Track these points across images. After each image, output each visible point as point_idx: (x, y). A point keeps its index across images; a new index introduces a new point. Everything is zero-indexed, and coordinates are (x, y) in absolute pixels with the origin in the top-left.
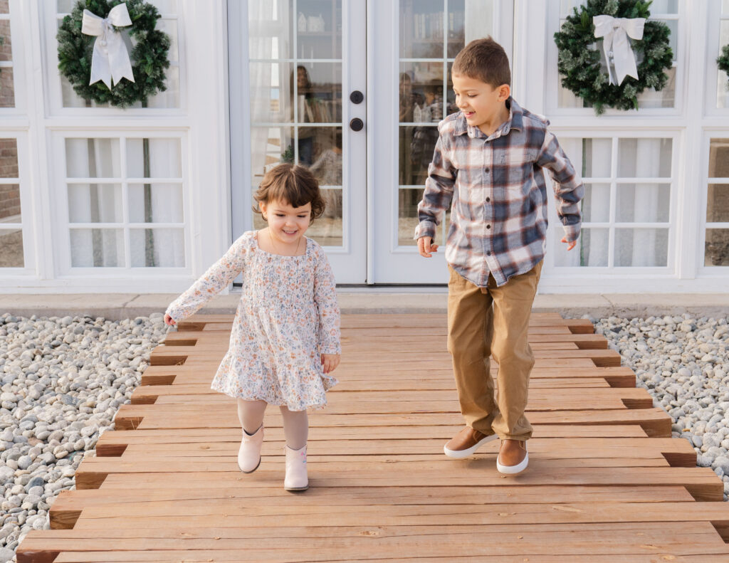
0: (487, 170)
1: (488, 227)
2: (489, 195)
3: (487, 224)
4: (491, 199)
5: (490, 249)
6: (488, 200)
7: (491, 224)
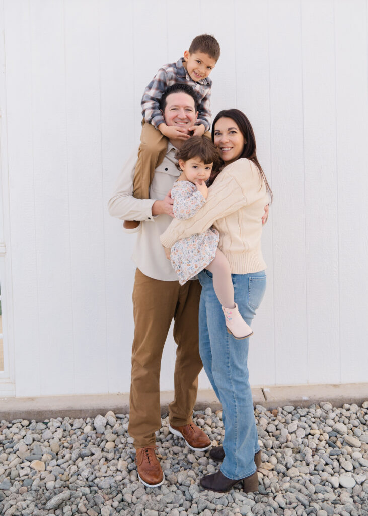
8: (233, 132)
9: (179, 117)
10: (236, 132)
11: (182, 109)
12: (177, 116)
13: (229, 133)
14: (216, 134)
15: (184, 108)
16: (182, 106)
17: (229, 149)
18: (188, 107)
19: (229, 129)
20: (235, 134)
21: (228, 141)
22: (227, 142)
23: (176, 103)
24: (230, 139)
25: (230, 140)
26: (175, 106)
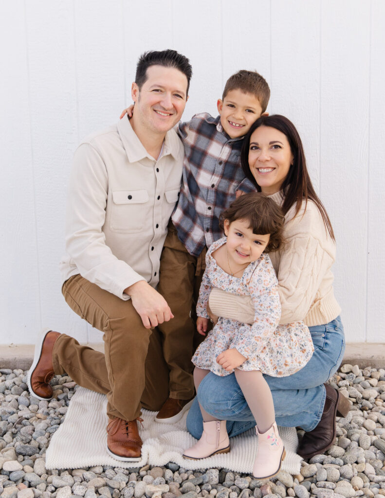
0: (220, 163)
1: (209, 208)
2: (215, 183)
3: (209, 206)
4: (215, 187)
5: (209, 227)
6: (213, 186)
7: (211, 207)
8: (277, 147)
9: (162, 104)
10: (280, 147)
11: (169, 94)
12: (159, 103)
13: (271, 148)
14: (252, 148)
15: (172, 92)
16: (170, 90)
17: (270, 170)
18: (178, 91)
19: (271, 143)
20: (279, 149)
21: (269, 159)
22: (267, 161)
23: (162, 82)
24: (272, 156)
25: (272, 158)
26: (160, 86)
